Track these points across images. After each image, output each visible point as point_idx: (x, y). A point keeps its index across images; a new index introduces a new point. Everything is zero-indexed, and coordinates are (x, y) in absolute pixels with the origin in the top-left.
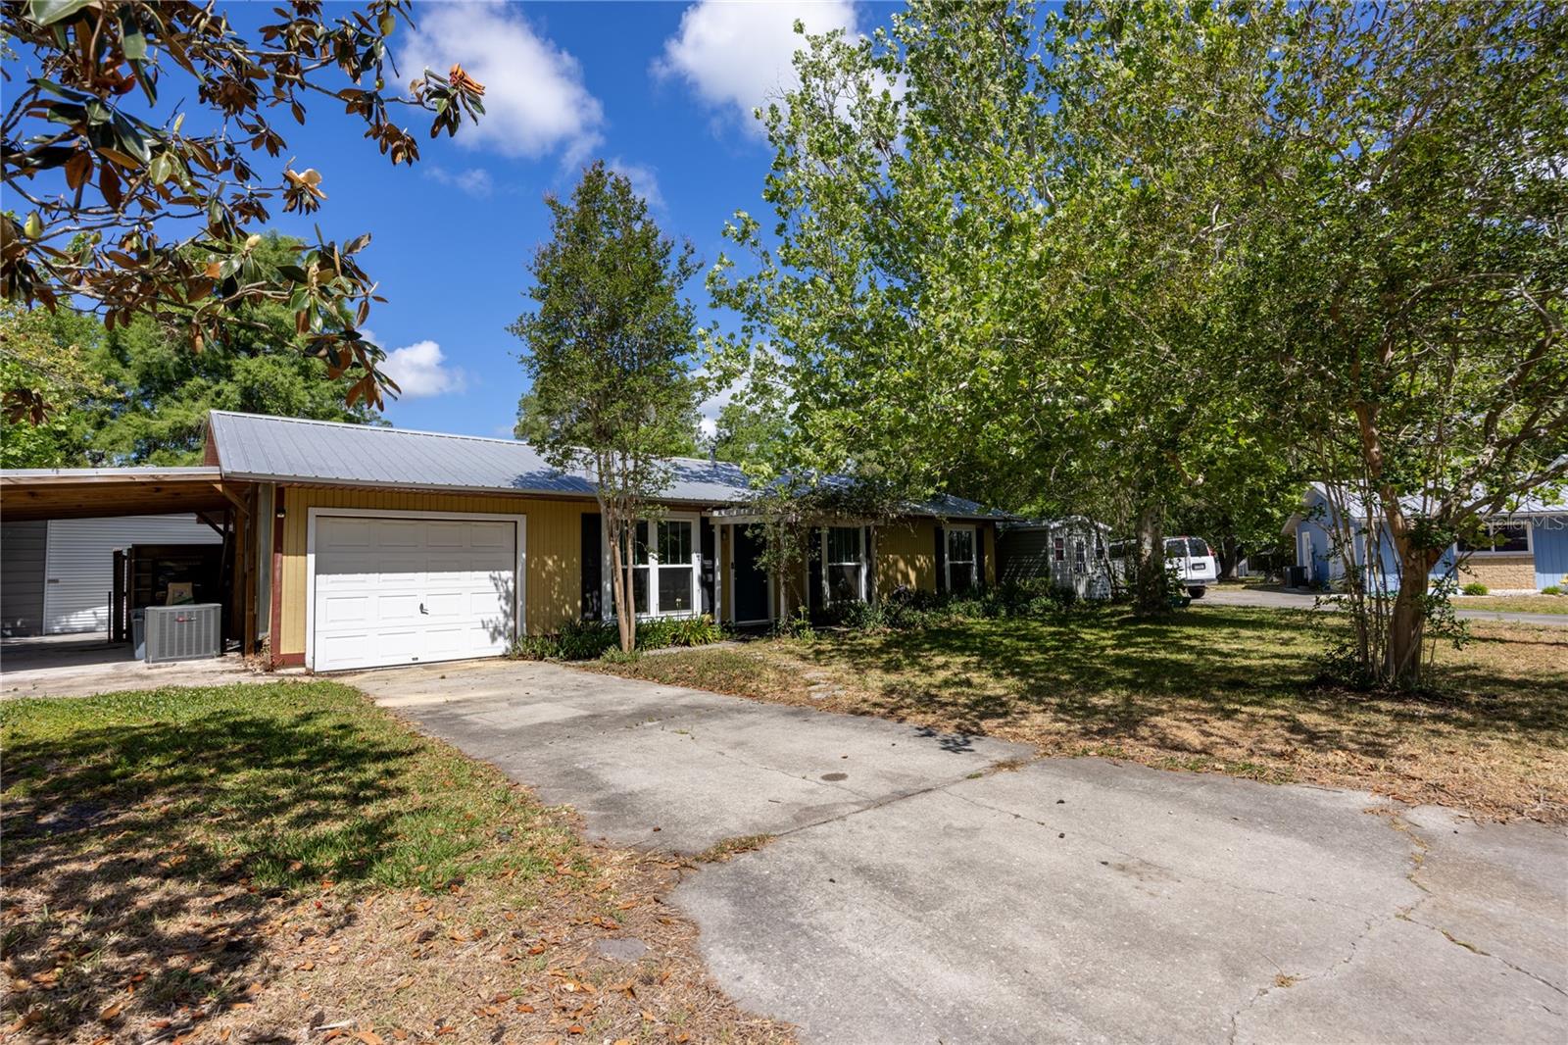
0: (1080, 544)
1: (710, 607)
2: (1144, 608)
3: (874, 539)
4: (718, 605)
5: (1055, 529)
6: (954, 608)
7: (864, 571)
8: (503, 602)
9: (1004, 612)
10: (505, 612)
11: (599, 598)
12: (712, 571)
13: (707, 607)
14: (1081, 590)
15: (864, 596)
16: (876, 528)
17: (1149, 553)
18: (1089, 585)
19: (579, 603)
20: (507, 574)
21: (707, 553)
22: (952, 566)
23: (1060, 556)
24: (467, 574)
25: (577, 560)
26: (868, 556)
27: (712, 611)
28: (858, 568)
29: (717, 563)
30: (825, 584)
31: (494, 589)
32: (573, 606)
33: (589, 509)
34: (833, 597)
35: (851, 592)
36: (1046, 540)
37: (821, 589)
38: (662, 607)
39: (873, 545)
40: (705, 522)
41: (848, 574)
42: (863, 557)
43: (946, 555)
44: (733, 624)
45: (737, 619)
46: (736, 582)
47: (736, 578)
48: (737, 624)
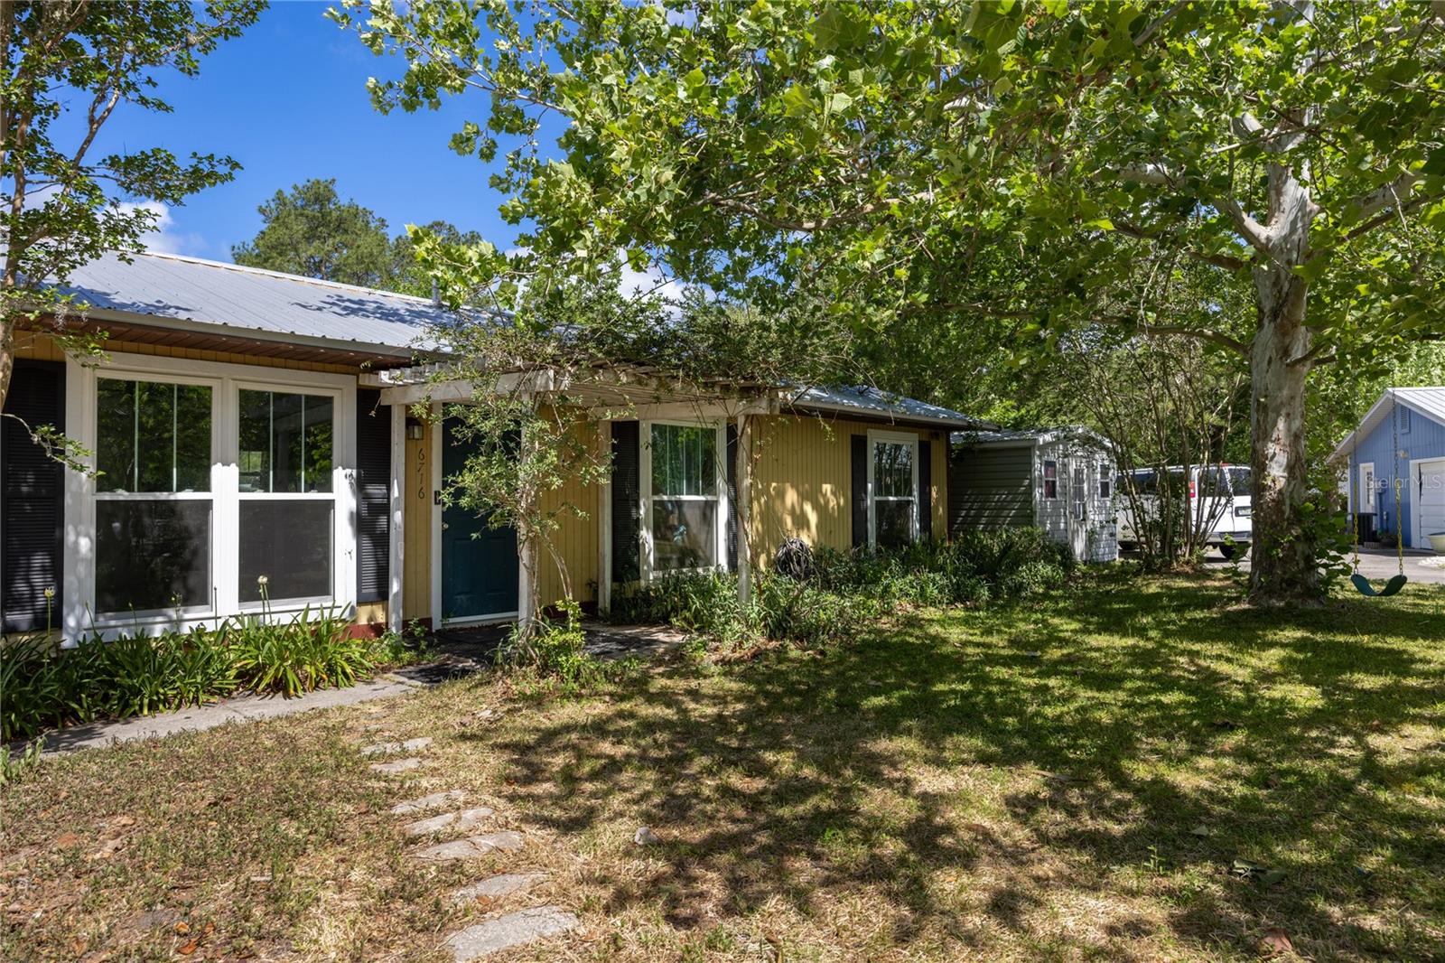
0: (1078, 472)
1: (375, 588)
2: (1270, 591)
3: (744, 443)
4: (395, 587)
5: (1047, 444)
6: (898, 584)
7: (723, 513)
9: (985, 594)
11: (56, 571)
12: (385, 509)
13: (371, 590)
14: (1079, 547)
15: (723, 560)
16: (751, 419)
17: (1281, 483)
18: (1092, 539)
21: (373, 466)
22: (881, 506)
23: (1051, 491)
26: (732, 479)
27: (382, 595)
28: (710, 507)
29: (395, 493)
30: (646, 536)
34: (662, 563)
35: (693, 555)
36: (1030, 464)
37: (637, 546)
38: (247, 592)
39: (742, 455)
40: (368, 398)
41: (692, 516)
42: (721, 483)
43: (870, 486)
44: (437, 625)
45: (446, 613)
46: (444, 532)
47: (446, 526)
48: (439, 627)
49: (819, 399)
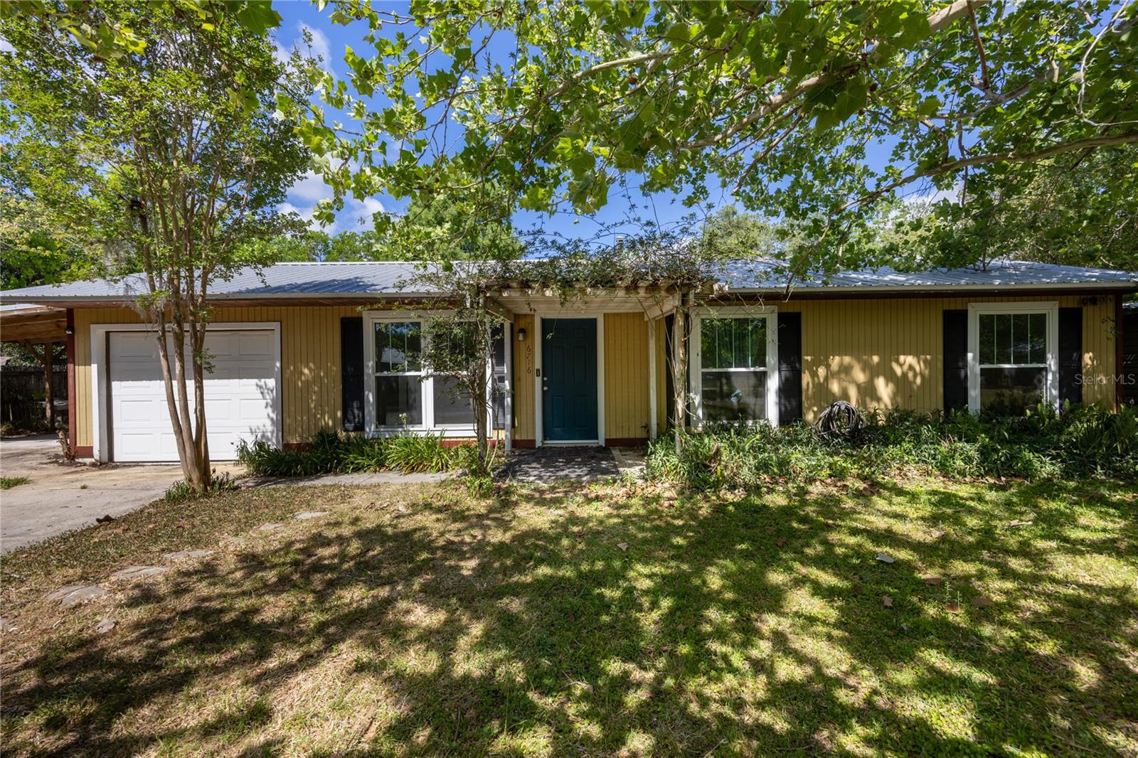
4: (509, 420)
7: (773, 383)
8: (270, 410)
10: (272, 419)
11: (362, 408)
19: (339, 414)
20: (271, 383)
21: (500, 357)
22: (989, 373)
24: (236, 381)
25: (336, 369)
28: (761, 378)
29: (506, 369)
31: (260, 396)
32: (334, 418)
33: (347, 312)
41: (742, 383)
42: (772, 358)
43: (970, 355)
44: (538, 444)
45: (545, 437)
46: (544, 393)
47: (545, 388)
48: (540, 445)
49: (896, 283)
